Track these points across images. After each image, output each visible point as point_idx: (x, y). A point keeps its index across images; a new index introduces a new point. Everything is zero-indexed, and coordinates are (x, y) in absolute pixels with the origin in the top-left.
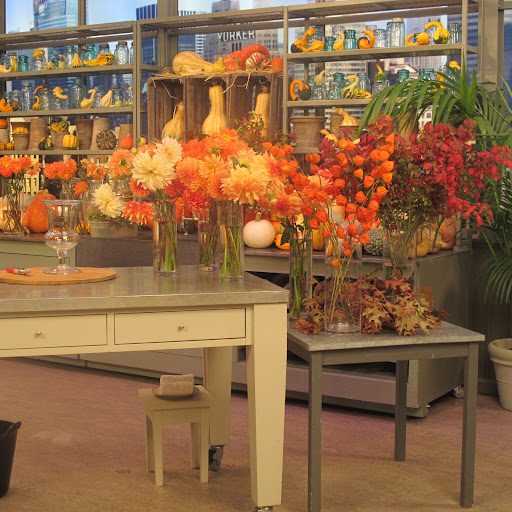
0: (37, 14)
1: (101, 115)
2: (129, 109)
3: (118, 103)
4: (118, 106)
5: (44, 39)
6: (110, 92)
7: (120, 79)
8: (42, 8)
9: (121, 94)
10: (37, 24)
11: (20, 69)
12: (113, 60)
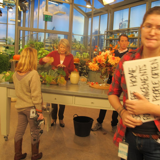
0: (120, 27)
1: (130, 48)
2: (136, 47)
3: (134, 45)
4: (134, 46)
5: (120, 31)
6: (133, 43)
7: (136, 40)
8: (121, 25)
9: (135, 44)
10: (120, 29)
11: (114, 38)
12: (134, 36)
